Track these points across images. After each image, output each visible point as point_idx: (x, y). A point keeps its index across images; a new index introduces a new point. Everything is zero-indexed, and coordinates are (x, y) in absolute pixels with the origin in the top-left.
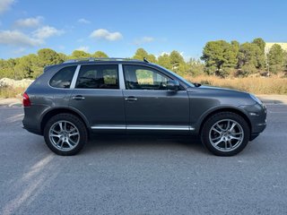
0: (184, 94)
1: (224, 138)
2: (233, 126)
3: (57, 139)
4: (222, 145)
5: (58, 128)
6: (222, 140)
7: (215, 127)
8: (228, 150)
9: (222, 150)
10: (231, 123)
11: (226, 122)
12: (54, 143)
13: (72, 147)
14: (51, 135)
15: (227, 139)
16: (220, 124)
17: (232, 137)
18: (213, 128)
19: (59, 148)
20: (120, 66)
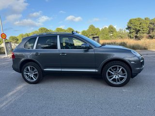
0: (92, 51)
2: (121, 69)
3: (27, 75)
4: (114, 80)
5: (28, 70)
6: (114, 77)
7: (110, 70)
8: (118, 83)
9: (114, 83)
10: (120, 68)
11: (116, 67)
12: (26, 77)
13: (35, 80)
14: (25, 73)
15: (117, 77)
16: (113, 68)
17: (120, 76)
18: (109, 71)
19: (29, 80)
20: (58, 37)
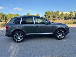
1: (60, 35)
2: (62, 32)
3: (16, 38)
6: (60, 36)
8: (61, 38)
17: (62, 35)
19: (17, 40)
20: (33, 18)
